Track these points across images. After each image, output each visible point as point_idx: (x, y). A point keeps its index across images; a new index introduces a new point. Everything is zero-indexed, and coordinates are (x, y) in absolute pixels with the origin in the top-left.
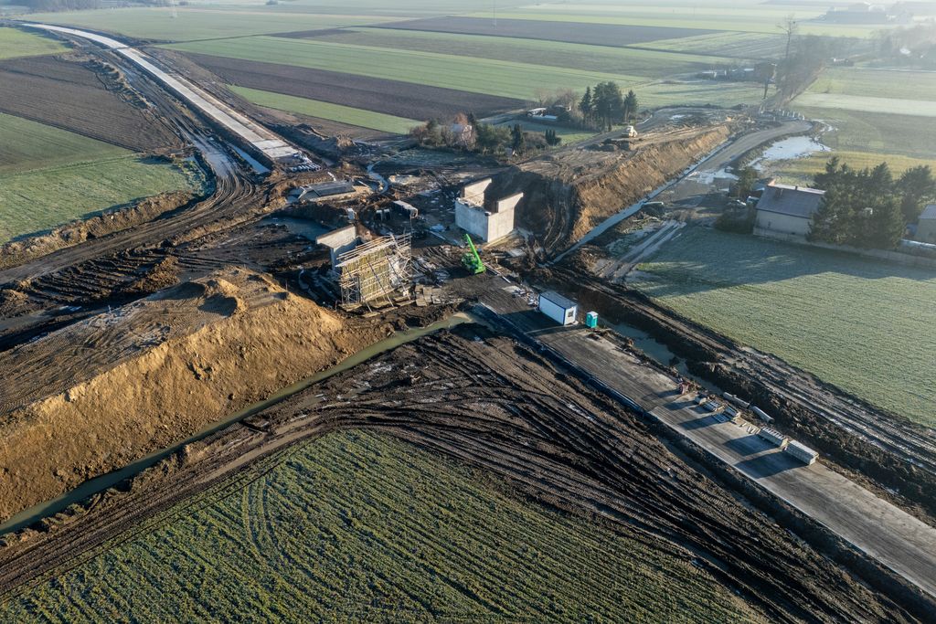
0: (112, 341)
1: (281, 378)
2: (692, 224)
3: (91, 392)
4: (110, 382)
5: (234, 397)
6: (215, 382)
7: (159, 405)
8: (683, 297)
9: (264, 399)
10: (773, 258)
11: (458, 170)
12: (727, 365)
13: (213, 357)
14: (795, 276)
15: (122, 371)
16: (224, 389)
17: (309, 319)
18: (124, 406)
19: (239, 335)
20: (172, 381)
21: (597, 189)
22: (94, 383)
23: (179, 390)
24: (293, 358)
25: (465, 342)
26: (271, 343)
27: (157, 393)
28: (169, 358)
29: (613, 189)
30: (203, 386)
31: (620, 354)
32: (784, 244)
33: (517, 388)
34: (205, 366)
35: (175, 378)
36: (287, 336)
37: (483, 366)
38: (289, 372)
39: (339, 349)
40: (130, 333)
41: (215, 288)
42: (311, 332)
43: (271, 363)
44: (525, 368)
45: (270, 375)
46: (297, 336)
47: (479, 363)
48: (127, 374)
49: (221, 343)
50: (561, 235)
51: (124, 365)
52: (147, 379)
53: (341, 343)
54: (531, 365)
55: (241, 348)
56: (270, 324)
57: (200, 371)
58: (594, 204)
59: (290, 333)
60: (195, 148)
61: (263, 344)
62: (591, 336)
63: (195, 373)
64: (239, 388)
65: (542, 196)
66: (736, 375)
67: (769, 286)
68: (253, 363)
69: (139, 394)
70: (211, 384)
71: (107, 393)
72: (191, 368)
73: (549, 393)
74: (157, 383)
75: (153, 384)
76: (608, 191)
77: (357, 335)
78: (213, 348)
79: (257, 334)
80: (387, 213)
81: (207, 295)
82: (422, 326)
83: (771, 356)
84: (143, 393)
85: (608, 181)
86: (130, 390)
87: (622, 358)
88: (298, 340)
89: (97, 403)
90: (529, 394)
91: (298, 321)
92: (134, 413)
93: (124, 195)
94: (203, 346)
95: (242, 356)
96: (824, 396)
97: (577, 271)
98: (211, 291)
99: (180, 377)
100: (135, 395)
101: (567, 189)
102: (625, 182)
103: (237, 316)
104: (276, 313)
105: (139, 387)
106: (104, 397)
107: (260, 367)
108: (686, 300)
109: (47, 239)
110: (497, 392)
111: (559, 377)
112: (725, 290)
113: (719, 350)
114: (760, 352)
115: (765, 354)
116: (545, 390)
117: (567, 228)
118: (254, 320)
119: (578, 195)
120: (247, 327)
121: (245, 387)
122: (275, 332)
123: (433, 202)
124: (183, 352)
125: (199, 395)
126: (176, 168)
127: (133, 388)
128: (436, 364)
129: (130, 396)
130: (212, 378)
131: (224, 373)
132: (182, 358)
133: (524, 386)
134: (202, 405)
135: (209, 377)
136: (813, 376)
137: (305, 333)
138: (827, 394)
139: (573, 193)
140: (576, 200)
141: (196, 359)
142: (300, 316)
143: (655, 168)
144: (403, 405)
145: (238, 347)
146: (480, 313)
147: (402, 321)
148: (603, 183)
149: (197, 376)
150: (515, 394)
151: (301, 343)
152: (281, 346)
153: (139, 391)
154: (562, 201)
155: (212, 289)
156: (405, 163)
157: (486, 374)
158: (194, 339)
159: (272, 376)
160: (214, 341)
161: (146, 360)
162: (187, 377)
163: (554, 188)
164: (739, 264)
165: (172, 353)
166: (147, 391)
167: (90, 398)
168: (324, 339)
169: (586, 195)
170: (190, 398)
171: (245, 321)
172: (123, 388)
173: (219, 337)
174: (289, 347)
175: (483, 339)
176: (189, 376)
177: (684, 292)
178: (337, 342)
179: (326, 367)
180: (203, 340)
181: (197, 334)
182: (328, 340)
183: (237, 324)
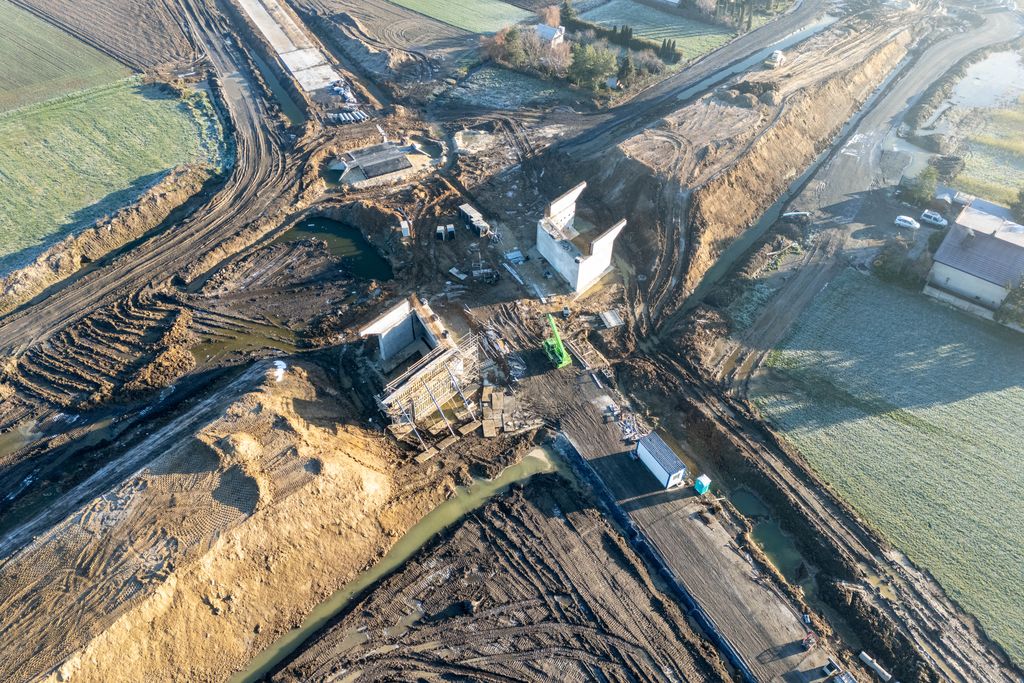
0: (108, 564)
1: (316, 587)
2: (843, 261)
3: (87, 663)
4: (109, 643)
5: (260, 630)
6: (237, 613)
7: (171, 661)
8: (820, 433)
9: (297, 627)
10: (945, 350)
11: (543, 121)
12: (867, 591)
13: (233, 579)
14: (972, 393)
15: (123, 624)
16: (249, 620)
17: (349, 497)
18: (128, 670)
19: (263, 539)
20: (184, 625)
21: (723, 192)
22: (90, 650)
23: (194, 635)
24: (330, 555)
25: (540, 518)
26: (303, 542)
27: (167, 645)
28: (179, 594)
29: (745, 185)
30: (223, 622)
31: (734, 558)
32: (962, 318)
33: (603, 629)
34: (223, 595)
35: (188, 621)
36: (323, 527)
37: (562, 577)
38: (326, 577)
39: (387, 531)
40: (130, 549)
41: (232, 457)
42: (352, 515)
43: (303, 569)
44: (614, 585)
45: (303, 588)
46: (334, 524)
47: (557, 570)
48: (129, 627)
49: (241, 556)
50: (672, 281)
51: (124, 616)
52: (153, 628)
53: (389, 522)
54: (623, 577)
55: (267, 558)
56: (302, 517)
57: (218, 604)
58: (718, 218)
59: (325, 522)
60: (206, 63)
61: (294, 546)
62: (699, 515)
63: (212, 607)
64: (266, 613)
65: (651, 205)
66: (878, 615)
67: (934, 414)
68: (283, 574)
69: (145, 652)
70: (232, 616)
71: (107, 659)
72: (206, 601)
73: (643, 642)
74: (166, 632)
75: (162, 634)
76: (739, 190)
77: (409, 506)
78: (233, 567)
79: (285, 533)
80: (451, 233)
81: (223, 467)
82: (488, 477)
83: (927, 574)
84: (150, 648)
85: (739, 173)
86: (134, 648)
87: (737, 565)
88: (337, 531)
89: (96, 675)
90: (617, 643)
91: (335, 504)
92: (142, 677)
93: (124, 171)
94: (220, 568)
95: (268, 568)
96: (986, 668)
97: (687, 367)
98: (227, 462)
99: (193, 616)
100: (141, 653)
101: (685, 195)
102: (761, 168)
103: (260, 514)
104: (308, 498)
105: (145, 641)
106: (104, 666)
107: (290, 579)
108: (825, 439)
109: (31, 271)
110: (578, 637)
111: (657, 605)
112: (876, 419)
113: (860, 558)
114: (912, 565)
115: (918, 569)
116: (638, 634)
117: (679, 269)
118: (281, 515)
119: (698, 208)
120: (273, 525)
121: (274, 611)
122: (307, 525)
123: (510, 194)
124: (196, 582)
125: (218, 636)
126: (184, 108)
127: (138, 645)
128: (505, 570)
129: (135, 656)
130: (233, 610)
131: (247, 599)
132: (195, 589)
133: (613, 626)
134: (222, 649)
135: (229, 609)
136: (976, 622)
137: (345, 518)
138: (991, 663)
139: (693, 203)
140: (695, 217)
141: (211, 588)
142: (338, 494)
143: (803, 132)
144: (462, 658)
145: (263, 558)
146: (563, 453)
147: (465, 469)
148: (733, 179)
149: (215, 611)
150: (600, 641)
151: (340, 533)
152: (316, 543)
153: (145, 646)
154: (677, 217)
155: (229, 458)
156: (474, 102)
157: (565, 595)
158: (207, 561)
159: (305, 587)
160: (233, 556)
161: (150, 604)
162: (202, 615)
163: (667, 193)
164: (900, 361)
165: (182, 587)
166: (155, 644)
167: (88, 671)
168: (367, 521)
169: (709, 205)
170: (207, 641)
171: (270, 519)
172: (126, 647)
173: (238, 548)
174: (325, 542)
175: (563, 515)
176: (206, 612)
177: (824, 422)
178: (384, 523)
179: (371, 563)
180: (219, 559)
181: (211, 552)
182: (373, 520)
183: (261, 524)
